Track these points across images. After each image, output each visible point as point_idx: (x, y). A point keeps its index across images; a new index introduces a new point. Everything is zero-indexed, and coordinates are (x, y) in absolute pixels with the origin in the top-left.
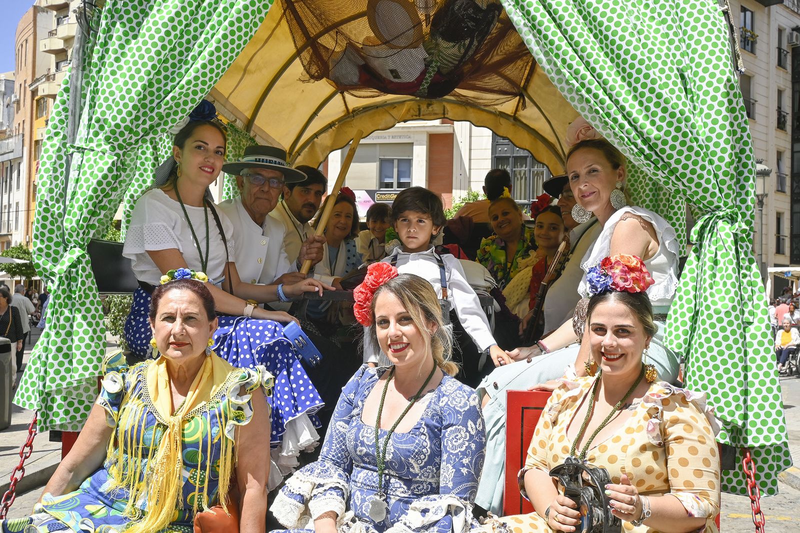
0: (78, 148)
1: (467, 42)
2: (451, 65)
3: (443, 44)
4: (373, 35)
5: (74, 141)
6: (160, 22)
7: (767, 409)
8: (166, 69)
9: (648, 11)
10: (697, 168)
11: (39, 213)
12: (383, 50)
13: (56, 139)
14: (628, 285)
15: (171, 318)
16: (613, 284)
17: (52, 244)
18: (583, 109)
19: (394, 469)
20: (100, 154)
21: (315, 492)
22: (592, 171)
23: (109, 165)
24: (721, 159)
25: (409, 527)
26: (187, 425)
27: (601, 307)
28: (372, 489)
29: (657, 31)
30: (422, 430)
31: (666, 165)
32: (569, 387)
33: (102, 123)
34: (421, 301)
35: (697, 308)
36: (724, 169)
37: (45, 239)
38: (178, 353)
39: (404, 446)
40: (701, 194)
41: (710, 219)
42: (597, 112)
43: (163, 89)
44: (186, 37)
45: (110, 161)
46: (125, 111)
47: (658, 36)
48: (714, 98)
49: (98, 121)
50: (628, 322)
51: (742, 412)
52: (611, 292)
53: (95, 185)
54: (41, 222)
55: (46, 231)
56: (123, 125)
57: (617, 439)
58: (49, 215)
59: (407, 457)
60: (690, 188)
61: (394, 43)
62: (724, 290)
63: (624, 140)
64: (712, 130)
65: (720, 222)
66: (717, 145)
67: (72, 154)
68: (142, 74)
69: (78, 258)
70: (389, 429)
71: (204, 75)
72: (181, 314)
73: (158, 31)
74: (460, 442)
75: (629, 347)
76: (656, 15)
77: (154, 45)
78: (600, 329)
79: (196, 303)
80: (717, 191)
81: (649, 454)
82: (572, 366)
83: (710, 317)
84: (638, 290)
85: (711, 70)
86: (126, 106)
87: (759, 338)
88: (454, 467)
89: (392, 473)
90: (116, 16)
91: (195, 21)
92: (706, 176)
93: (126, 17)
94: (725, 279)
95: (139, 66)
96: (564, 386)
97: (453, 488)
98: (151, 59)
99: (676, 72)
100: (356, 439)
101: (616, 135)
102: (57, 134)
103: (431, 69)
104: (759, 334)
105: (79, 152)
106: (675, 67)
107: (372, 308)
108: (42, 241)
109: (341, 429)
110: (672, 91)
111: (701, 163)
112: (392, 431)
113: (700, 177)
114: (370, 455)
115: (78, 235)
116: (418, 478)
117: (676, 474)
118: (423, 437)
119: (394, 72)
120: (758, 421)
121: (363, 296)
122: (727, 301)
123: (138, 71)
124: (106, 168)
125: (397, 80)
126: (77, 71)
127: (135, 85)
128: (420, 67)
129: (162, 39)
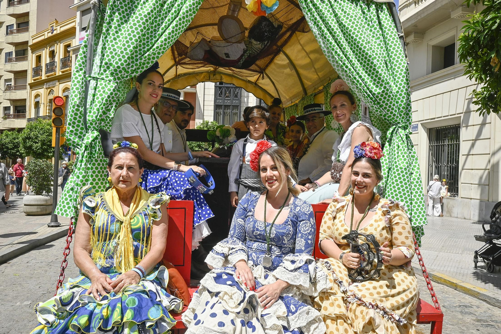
0: (94, 78)
1: (266, 42)
2: (256, 53)
3: (254, 42)
4: (219, 35)
5: (90, 73)
6: (143, 14)
7: (420, 210)
8: (144, 40)
9: (371, 33)
10: (392, 105)
11: (73, 111)
12: (223, 43)
13: (81, 72)
14: (372, 155)
15: (121, 167)
16: (365, 154)
17: (79, 128)
18: (343, 75)
19: (274, 241)
20: (108, 81)
21: (231, 252)
22: (342, 105)
23: (114, 88)
24: (402, 101)
25: (287, 269)
26: (132, 221)
27: (358, 164)
28: (263, 252)
29: (375, 42)
30: (289, 223)
31: (379, 103)
32: (339, 201)
33: (108, 65)
34: (283, 159)
35: (390, 166)
36: (403, 105)
37: (75, 125)
38: (123, 186)
39: (281, 231)
40: (392, 117)
41: (395, 128)
42: (350, 77)
43: (143, 50)
44: (155, 24)
45: (114, 86)
46: (123, 59)
47: (376, 45)
48: (401, 74)
49: (106, 64)
50: (369, 172)
51: (410, 212)
52: (363, 158)
53: (106, 98)
54: (74, 116)
55: (76, 121)
56: (121, 67)
57: (372, 225)
58: (78, 113)
59: (282, 236)
60: (388, 114)
61: (230, 40)
62: (403, 159)
63: (361, 90)
64: (399, 88)
65: (400, 129)
66: (401, 95)
67: (90, 81)
68: (133, 41)
69: (96, 136)
70: (271, 222)
71: (165, 44)
72: (127, 165)
73: (142, 19)
74: (307, 228)
75: (369, 183)
76: (375, 35)
77: (140, 26)
78: (357, 174)
79: (134, 160)
80: (399, 115)
81: (385, 231)
82: (337, 191)
83: (398, 170)
84: (376, 158)
85: (400, 61)
86: (123, 57)
87: (417, 180)
88: (305, 240)
89: (273, 243)
90: (116, 9)
91: (160, 16)
92: (395, 109)
93: (121, 10)
94: (403, 154)
95: (132, 36)
96: (336, 201)
97: (305, 250)
98: (138, 33)
99: (384, 61)
100: (254, 227)
101: (357, 87)
102: (81, 69)
103: (246, 54)
104: (416, 178)
105: (94, 80)
106: (383, 59)
107: (259, 162)
108: (73, 127)
109: (240, 222)
110: (382, 70)
111: (393, 103)
112: (273, 223)
113: (393, 109)
114: (261, 235)
115: (96, 124)
116: (286, 246)
117: (396, 239)
118: (289, 226)
119: (227, 55)
120: (416, 216)
121: (254, 157)
122: (405, 164)
123: (131, 39)
124: (112, 89)
125: (227, 59)
126: (92, 36)
127: (129, 46)
128: (241, 53)
129: (144, 23)
